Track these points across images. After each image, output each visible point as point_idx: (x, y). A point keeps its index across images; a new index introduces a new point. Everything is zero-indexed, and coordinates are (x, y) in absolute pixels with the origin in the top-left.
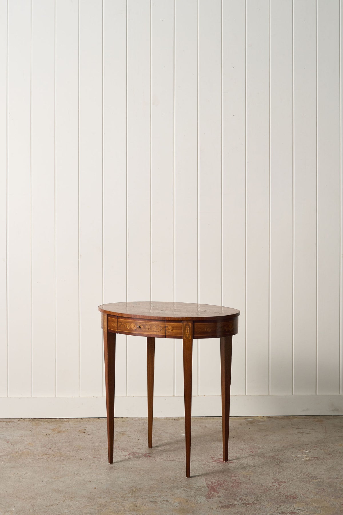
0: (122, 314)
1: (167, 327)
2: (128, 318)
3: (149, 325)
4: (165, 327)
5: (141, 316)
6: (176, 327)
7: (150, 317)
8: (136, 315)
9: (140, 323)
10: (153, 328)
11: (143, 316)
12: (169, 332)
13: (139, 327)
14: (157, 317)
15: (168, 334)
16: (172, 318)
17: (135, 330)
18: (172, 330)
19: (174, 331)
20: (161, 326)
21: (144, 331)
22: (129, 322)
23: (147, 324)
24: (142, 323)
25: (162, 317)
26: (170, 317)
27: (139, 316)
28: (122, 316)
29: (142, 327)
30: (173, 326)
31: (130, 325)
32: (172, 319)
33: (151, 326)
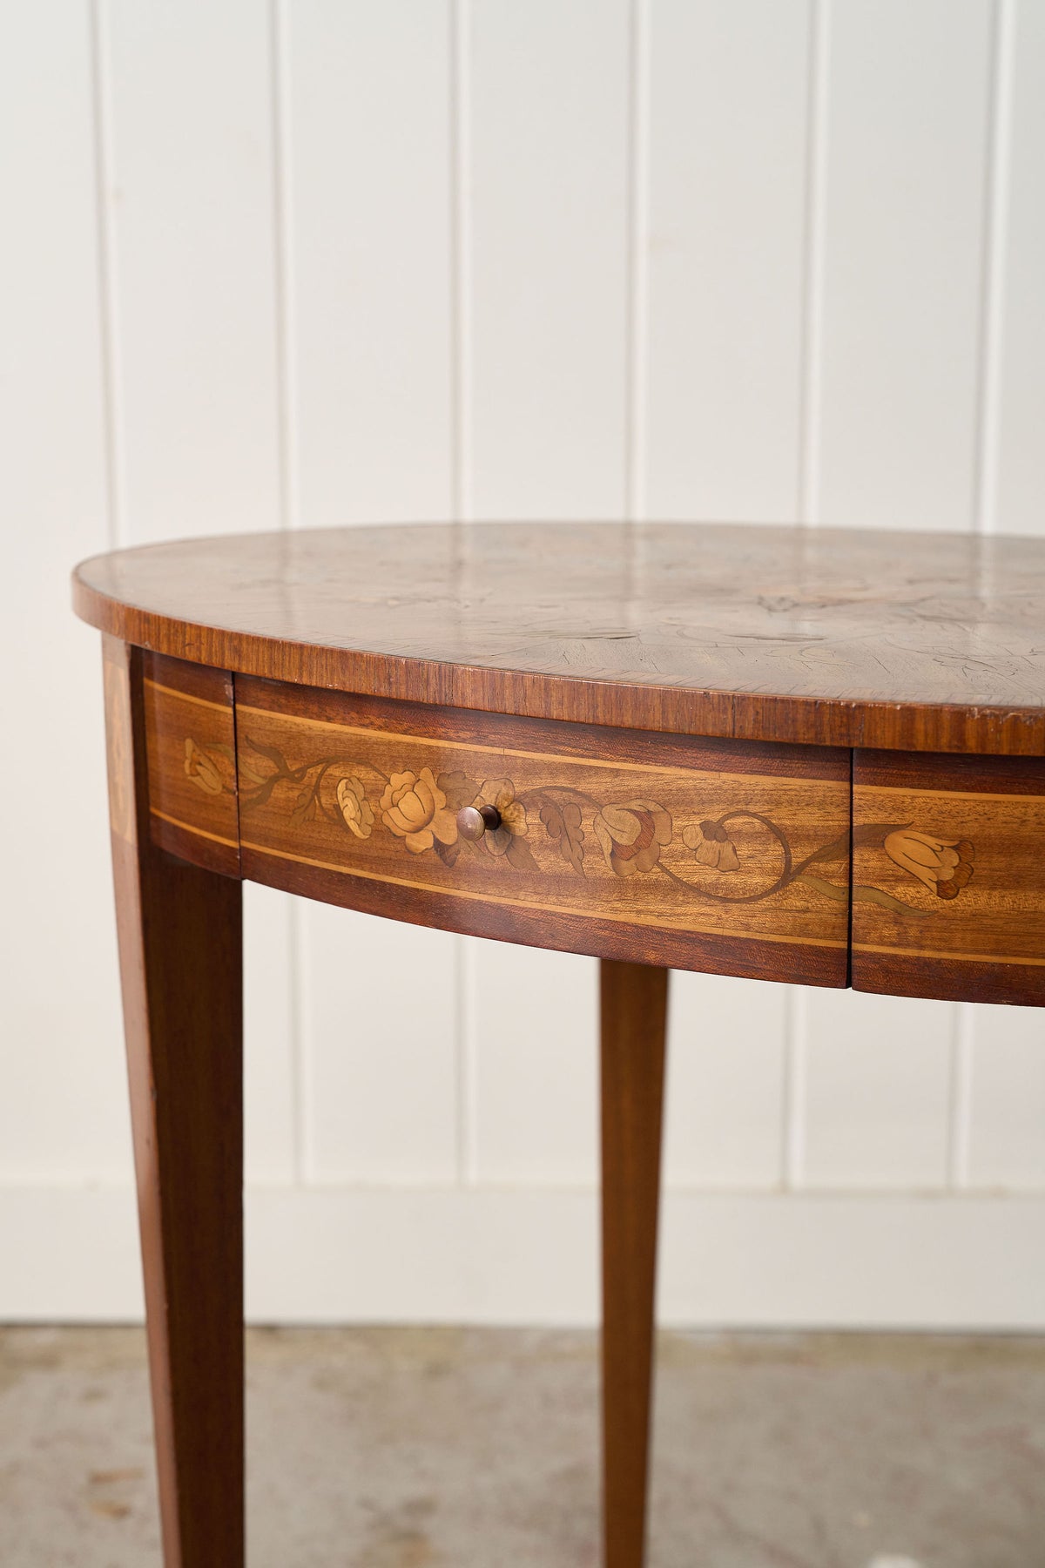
0: (272, 643)
1: (878, 836)
2: (355, 703)
3: (620, 798)
4: (849, 841)
5: (518, 677)
6: (1011, 846)
7: (638, 696)
8: (448, 672)
9: (506, 769)
10: (677, 846)
11: (545, 684)
12: (900, 913)
13: (493, 820)
14: (738, 702)
15: (890, 932)
16: (960, 715)
17: (435, 858)
18: (945, 890)
19: (971, 900)
20: (783, 818)
21: (558, 883)
22: (361, 755)
23: (589, 786)
24: (531, 769)
25: (816, 707)
26: (935, 712)
27: (493, 679)
28: (278, 675)
29: (525, 823)
30: (971, 829)
31: (375, 793)
32: (960, 736)
33: (646, 818)
